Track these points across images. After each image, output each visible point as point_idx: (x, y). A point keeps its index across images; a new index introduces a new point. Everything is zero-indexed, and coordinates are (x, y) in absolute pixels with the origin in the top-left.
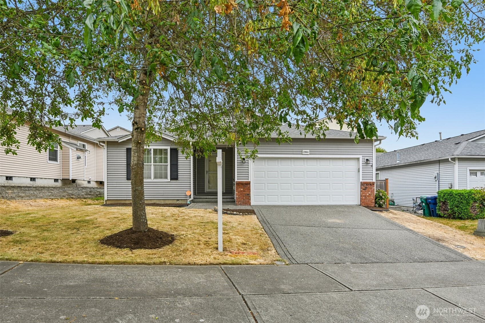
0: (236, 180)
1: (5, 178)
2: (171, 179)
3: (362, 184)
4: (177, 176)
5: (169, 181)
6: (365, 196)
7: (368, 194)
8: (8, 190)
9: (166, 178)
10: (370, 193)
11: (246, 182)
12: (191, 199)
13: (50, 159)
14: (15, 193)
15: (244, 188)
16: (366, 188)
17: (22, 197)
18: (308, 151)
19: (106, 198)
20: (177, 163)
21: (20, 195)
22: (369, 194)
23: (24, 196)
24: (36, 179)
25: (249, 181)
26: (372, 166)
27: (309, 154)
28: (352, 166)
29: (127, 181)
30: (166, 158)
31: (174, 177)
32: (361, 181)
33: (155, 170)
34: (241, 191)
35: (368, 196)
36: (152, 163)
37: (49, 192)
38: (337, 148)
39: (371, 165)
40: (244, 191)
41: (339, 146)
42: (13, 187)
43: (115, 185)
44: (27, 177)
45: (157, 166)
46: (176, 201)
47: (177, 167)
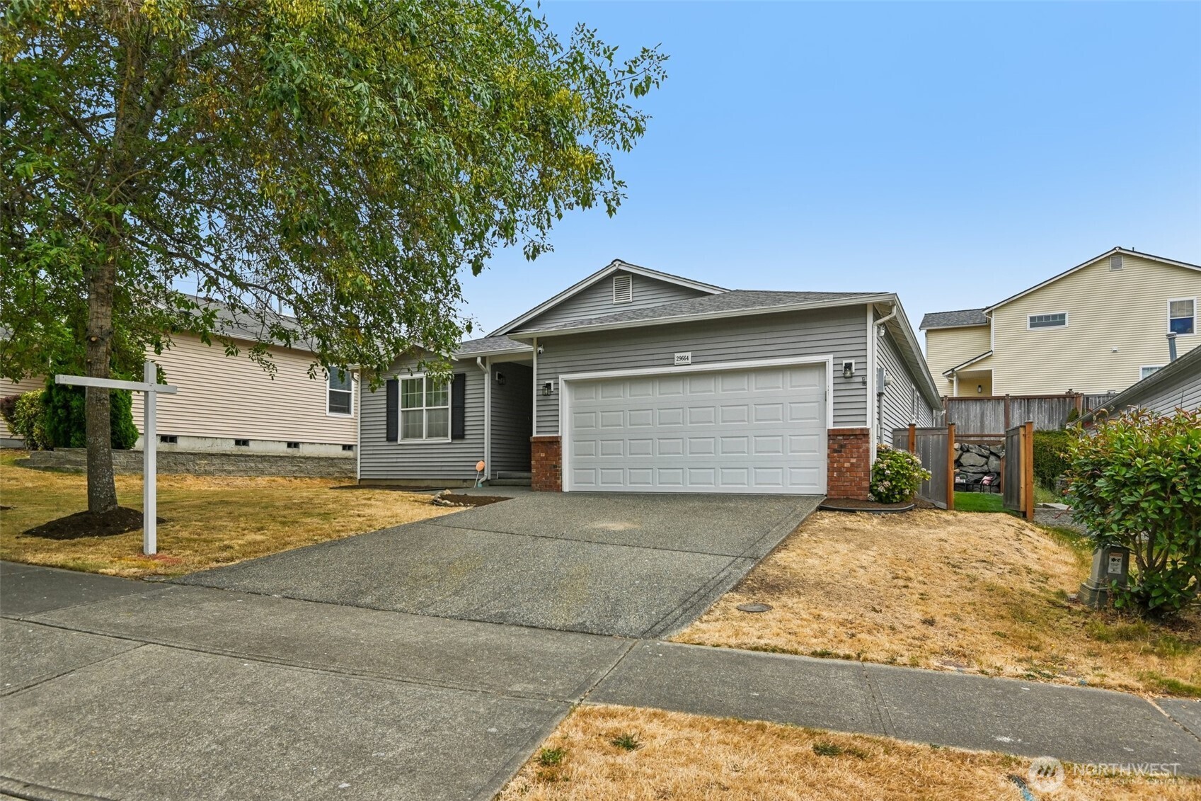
0: (535, 435)
1: (233, 442)
2: (453, 438)
3: (833, 435)
4: (464, 430)
5: (450, 441)
6: (839, 470)
7: (847, 465)
8: (200, 459)
9: (446, 435)
10: (854, 461)
11: (550, 437)
12: (483, 479)
13: (332, 409)
14: (214, 465)
15: (546, 453)
16: (842, 446)
17: (230, 472)
18: (689, 354)
19: (359, 477)
20: (464, 403)
21: (226, 467)
22: (852, 464)
23: (233, 471)
24: (301, 446)
25: (560, 435)
26: (864, 383)
27: (690, 361)
28: (806, 386)
29: (387, 443)
30: (445, 395)
31: (459, 434)
32: (831, 427)
33: (429, 420)
34: (542, 459)
35: (848, 470)
36: (424, 407)
37: (293, 466)
38: (763, 342)
39: (860, 379)
40: (547, 459)
41: (768, 335)
42: (213, 455)
43: (371, 452)
44: (280, 442)
45: (433, 412)
46: (461, 482)
47: (464, 412)
